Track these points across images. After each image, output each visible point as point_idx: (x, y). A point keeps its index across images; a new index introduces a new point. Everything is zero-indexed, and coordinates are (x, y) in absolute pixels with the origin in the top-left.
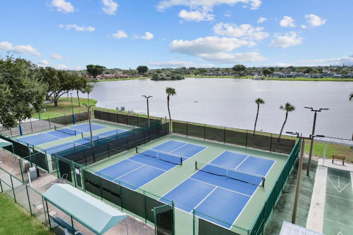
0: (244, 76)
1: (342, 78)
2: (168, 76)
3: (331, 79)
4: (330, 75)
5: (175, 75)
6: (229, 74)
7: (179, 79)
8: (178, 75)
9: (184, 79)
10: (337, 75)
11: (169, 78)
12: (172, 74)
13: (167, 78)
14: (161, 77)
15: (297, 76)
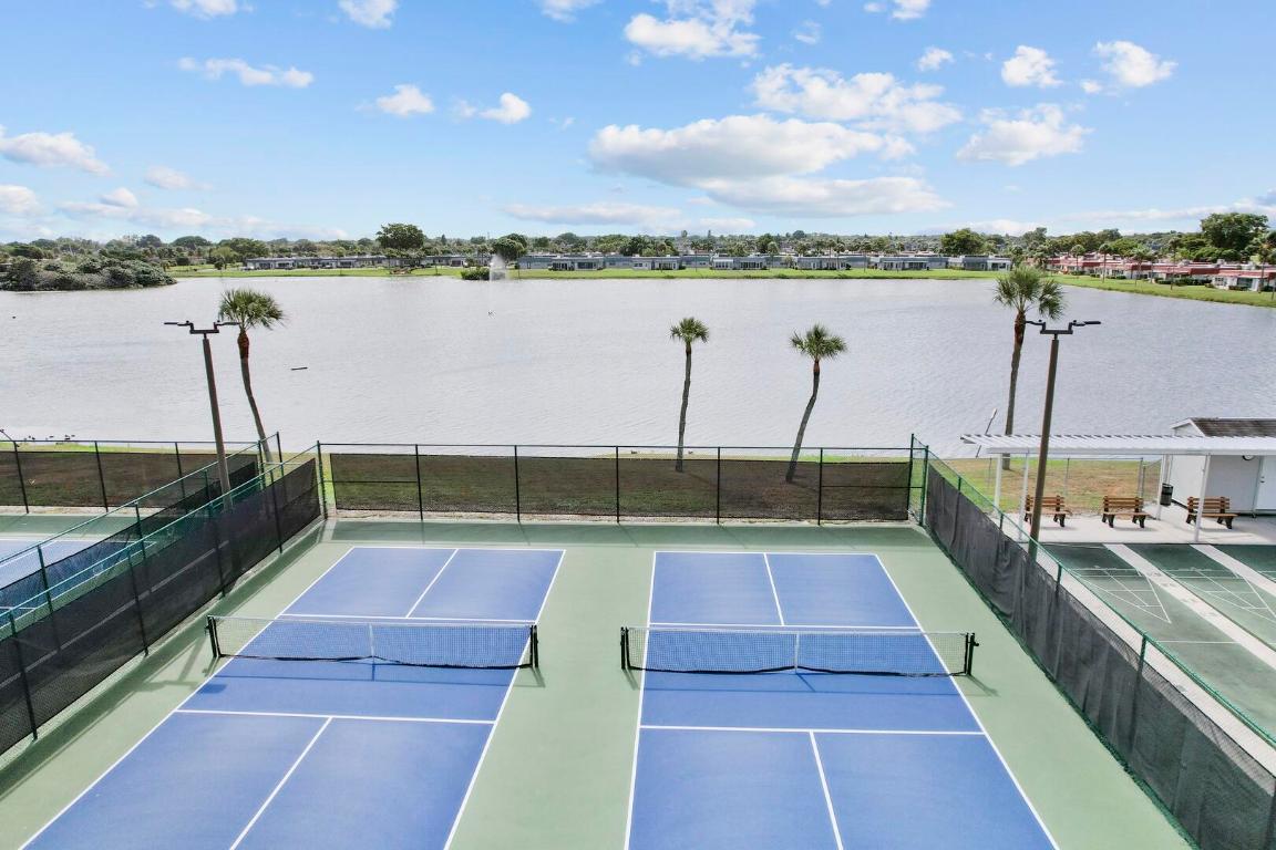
0: (423, 267)
1: (734, 269)
2: (88, 270)
3: (706, 271)
4: (703, 262)
5: (128, 266)
6: (362, 262)
7: (147, 281)
8: (140, 266)
9: (170, 282)
10: (722, 261)
11: (96, 277)
12: (110, 264)
13: (86, 278)
14: (56, 275)
15: (608, 264)
